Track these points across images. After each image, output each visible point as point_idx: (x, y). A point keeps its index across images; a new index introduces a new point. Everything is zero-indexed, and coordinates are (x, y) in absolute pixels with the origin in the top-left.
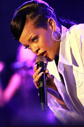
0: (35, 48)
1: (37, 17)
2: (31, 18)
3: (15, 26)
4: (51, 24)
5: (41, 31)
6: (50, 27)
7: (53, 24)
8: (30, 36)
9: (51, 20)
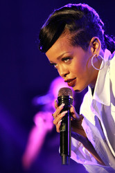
0: (64, 70)
1: (79, 32)
2: (71, 30)
3: (46, 35)
4: (94, 45)
5: (79, 51)
6: (92, 49)
7: (97, 46)
8: (62, 54)
9: (96, 39)
